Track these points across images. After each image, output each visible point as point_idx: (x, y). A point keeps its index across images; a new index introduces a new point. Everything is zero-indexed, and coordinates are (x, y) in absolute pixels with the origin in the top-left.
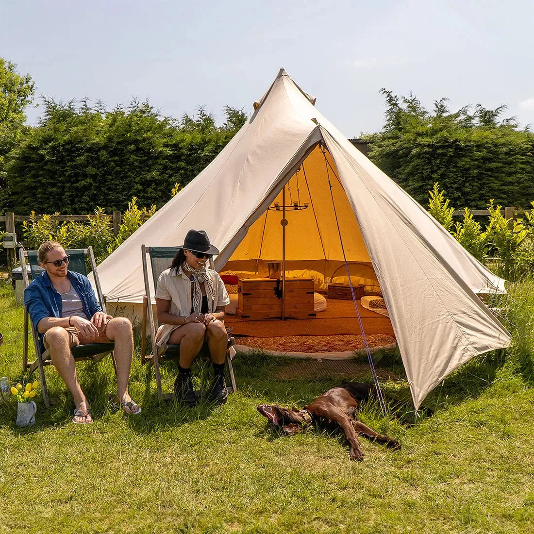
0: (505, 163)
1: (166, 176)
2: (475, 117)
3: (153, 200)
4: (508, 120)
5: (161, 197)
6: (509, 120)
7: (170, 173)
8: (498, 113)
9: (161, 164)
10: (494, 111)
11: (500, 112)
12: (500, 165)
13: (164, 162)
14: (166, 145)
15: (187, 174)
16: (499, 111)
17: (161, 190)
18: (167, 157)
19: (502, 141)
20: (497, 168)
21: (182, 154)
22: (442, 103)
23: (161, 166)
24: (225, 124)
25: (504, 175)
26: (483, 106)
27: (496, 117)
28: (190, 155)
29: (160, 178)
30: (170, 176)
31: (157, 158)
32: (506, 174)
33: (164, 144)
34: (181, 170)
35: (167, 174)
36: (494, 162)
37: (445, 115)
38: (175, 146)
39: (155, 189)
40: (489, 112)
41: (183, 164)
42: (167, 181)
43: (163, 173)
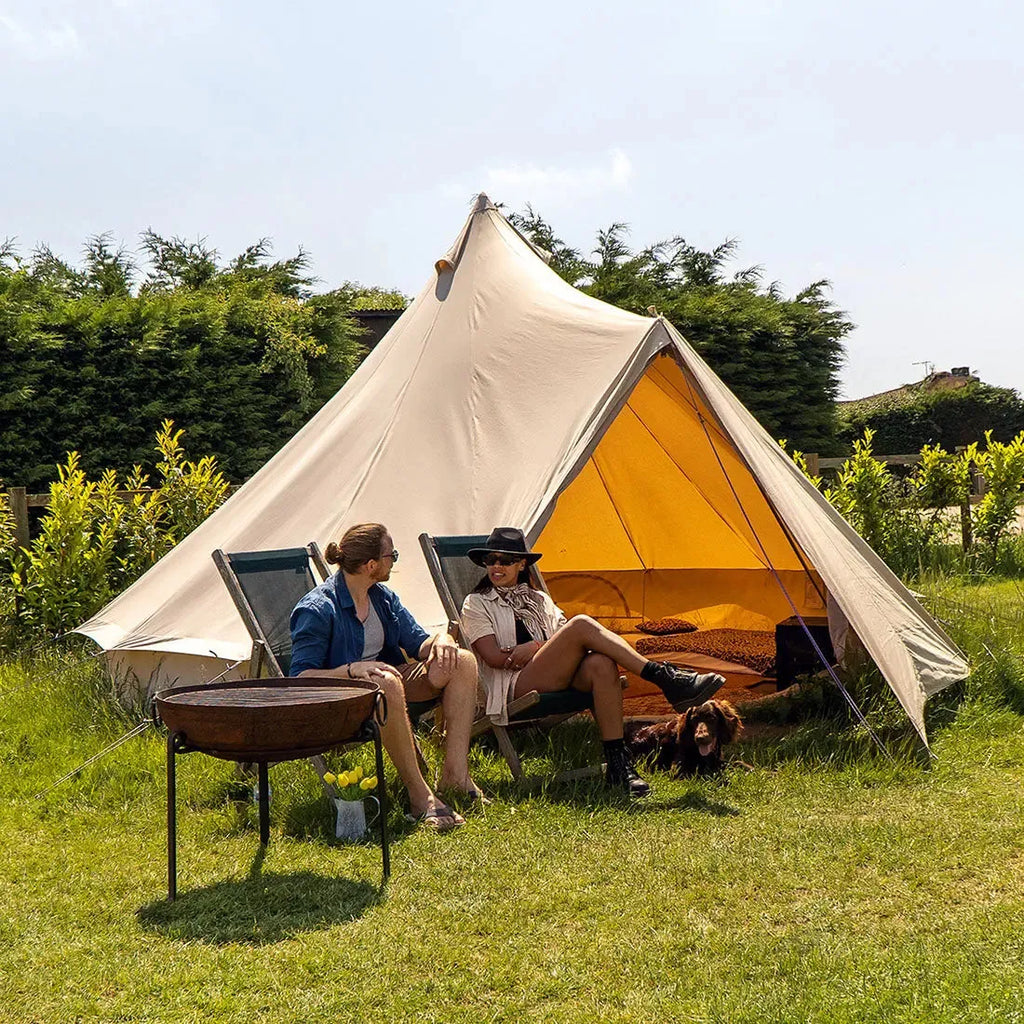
0: (750, 364)
1: (52, 402)
2: (675, 265)
3: (19, 459)
4: (744, 274)
5: (38, 453)
6: (747, 273)
7: (58, 394)
8: (721, 257)
9: (34, 372)
10: (712, 254)
11: (724, 255)
12: (742, 366)
13: (43, 365)
14: (45, 328)
15: (101, 396)
16: (722, 254)
17: (37, 436)
18: (49, 354)
19: (742, 317)
20: (737, 373)
21: (86, 349)
22: (613, 236)
23: (36, 375)
24: (151, 277)
25: (747, 388)
26: (689, 243)
27: (717, 267)
28: (106, 350)
29: (36, 405)
30: (62, 401)
31: (22, 358)
32: (754, 385)
33: (41, 325)
34: (86, 384)
35: (52, 396)
36: (730, 360)
37: (621, 260)
38: (66, 329)
39: (24, 433)
40: (702, 255)
41: (90, 370)
42: (51, 412)
43: (42, 393)
